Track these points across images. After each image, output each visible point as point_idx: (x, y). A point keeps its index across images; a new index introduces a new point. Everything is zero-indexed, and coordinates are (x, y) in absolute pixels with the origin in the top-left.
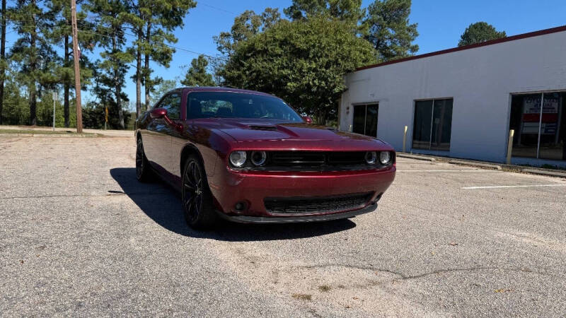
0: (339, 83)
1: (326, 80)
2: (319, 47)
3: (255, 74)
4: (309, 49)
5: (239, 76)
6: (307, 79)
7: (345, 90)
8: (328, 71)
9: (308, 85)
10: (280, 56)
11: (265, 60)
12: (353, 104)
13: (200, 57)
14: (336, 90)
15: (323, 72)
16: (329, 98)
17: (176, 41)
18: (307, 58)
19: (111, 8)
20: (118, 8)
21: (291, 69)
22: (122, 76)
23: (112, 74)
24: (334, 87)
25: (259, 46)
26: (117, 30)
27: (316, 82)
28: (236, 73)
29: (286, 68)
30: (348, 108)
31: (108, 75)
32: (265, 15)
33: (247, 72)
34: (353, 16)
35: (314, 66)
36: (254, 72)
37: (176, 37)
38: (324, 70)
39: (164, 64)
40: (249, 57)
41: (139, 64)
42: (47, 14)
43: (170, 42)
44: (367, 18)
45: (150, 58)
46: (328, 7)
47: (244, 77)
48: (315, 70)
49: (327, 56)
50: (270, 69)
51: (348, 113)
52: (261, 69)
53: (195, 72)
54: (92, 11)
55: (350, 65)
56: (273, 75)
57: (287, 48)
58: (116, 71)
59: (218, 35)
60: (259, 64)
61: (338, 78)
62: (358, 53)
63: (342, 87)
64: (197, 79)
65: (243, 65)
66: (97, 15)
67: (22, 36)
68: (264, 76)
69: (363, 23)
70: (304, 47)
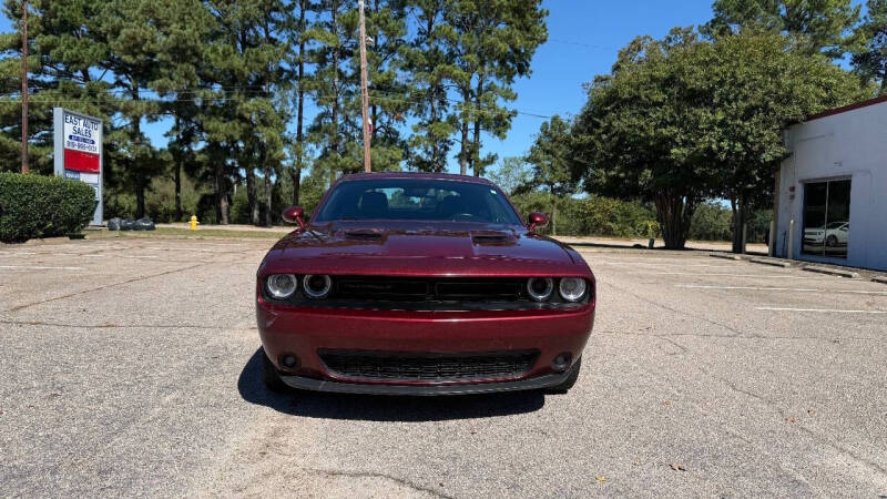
0: (770, 143)
1: (744, 140)
2: (732, 84)
3: (616, 138)
4: (712, 90)
5: (592, 144)
6: (709, 140)
7: (787, 156)
8: (747, 124)
9: (709, 150)
10: (660, 104)
11: (635, 114)
12: (801, 181)
13: (555, 119)
14: (767, 157)
15: (738, 126)
16: (754, 172)
17: (515, 98)
18: (709, 104)
19: (426, 62)
20: (437, 60)
21: (681, 125)
22: (443, 156)
23: (430, 153)
24: (762, 150)
25: (625, 94)
26: (438, 92)
27: (725, 144)
28: (586, 138)
29: (671, 124)
30: (793, 189)
31: (424, 156)
32: (670, 40)
33: (604, 137)
34: (830, 22)
35: (720, 116)
36: (613, 136)
37: (514, 92)
38: (739, 122)
39: (499, 133)
40: (606, 112)
41: (464, 137)
42: (352, 77)
43: (506, 100)
44: (864, 21)
45: (481, 127)
46: (784, 12)
47: (598, 144)
48: (722, 124)
49: (745, 98)
50: (642, 129)
51: (792, 197)
52: (626, 130)
53: (545, 141)
54: (402, 68)
55: (794, 110)
56: (648, 138)
57: (675, 90)
58: (435, 149)
59: (591, 80)
60: (624, 122)
61: (768, 135)
62: (812, 88)
63: (779, 151)
64: (548, 152)
65: (597, 126)
66: (409, 72)
67: (322, 110)
68: (632, 140)
69: (855, 31)
70: (702, 85)
